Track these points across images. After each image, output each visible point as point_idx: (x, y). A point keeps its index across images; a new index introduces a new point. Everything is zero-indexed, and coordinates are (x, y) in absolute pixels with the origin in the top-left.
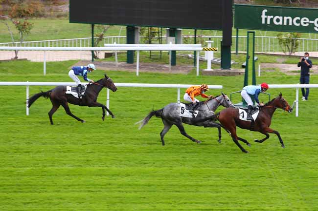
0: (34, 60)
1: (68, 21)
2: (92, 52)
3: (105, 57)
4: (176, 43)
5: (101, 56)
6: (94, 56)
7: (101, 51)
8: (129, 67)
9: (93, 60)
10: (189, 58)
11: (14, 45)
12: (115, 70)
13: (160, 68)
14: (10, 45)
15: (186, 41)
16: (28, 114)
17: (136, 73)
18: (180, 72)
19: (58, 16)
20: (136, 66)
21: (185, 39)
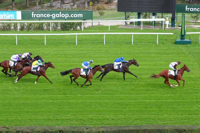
0: (105, 25)
1: (117, 11)
2: (125, 22)
3: (130, 24)
4: (155, 18)
5: (128, 23)
6: (126, 24)
7: (128, 21)
8: (138, 27)
9: (126, 25)
10: (159, 23)
11: (98, 20)
12: (134, 28)
13: (150, 27)
14: (97, 20)
15: (158, 18)
16: (105, 44)
17: (141, 29)
18: (157, 28)
19: (111, 10)
20: (141, 27)
21: (158, 17)
